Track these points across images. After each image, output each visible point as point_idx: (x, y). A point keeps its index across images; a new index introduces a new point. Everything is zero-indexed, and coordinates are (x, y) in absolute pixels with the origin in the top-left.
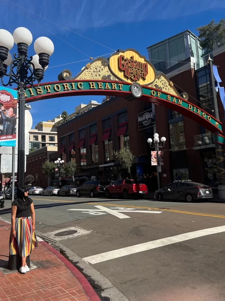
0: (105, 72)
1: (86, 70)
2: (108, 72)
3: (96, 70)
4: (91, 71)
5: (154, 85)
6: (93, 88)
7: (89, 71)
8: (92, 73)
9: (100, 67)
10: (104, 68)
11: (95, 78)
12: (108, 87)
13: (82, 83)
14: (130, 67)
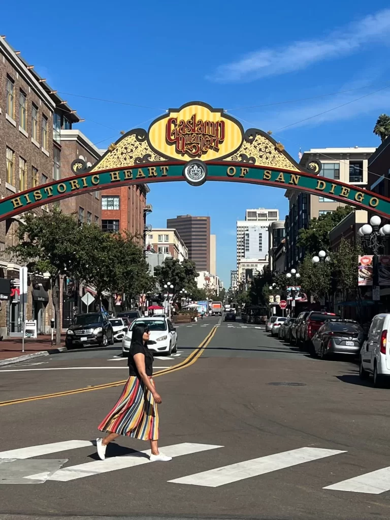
0: (141, 150)
1: (109, 153)
2: (146, 149)
3: (125, 151)
4: (117, 153)
5: (238, 155)
6: (114, 180)
7: (115, 154)
8: (119, 157)
9: (132, 145)
10: (141, 144)
11: (123, 163)
12: (141, 175)
13: (98, 176)
14: (187, 134)
